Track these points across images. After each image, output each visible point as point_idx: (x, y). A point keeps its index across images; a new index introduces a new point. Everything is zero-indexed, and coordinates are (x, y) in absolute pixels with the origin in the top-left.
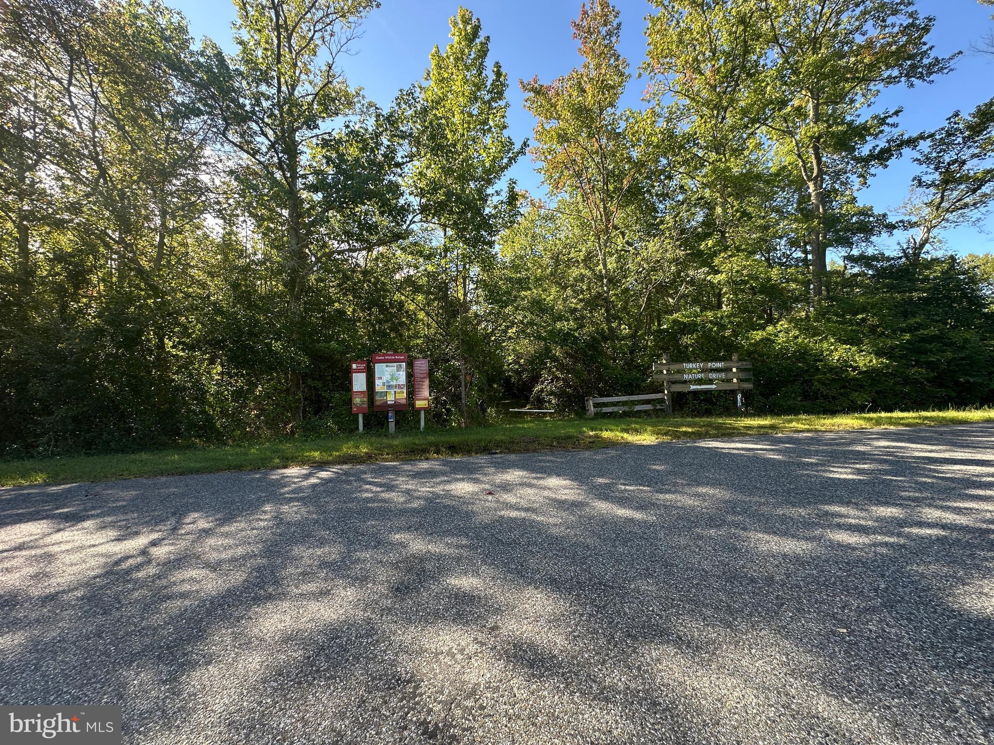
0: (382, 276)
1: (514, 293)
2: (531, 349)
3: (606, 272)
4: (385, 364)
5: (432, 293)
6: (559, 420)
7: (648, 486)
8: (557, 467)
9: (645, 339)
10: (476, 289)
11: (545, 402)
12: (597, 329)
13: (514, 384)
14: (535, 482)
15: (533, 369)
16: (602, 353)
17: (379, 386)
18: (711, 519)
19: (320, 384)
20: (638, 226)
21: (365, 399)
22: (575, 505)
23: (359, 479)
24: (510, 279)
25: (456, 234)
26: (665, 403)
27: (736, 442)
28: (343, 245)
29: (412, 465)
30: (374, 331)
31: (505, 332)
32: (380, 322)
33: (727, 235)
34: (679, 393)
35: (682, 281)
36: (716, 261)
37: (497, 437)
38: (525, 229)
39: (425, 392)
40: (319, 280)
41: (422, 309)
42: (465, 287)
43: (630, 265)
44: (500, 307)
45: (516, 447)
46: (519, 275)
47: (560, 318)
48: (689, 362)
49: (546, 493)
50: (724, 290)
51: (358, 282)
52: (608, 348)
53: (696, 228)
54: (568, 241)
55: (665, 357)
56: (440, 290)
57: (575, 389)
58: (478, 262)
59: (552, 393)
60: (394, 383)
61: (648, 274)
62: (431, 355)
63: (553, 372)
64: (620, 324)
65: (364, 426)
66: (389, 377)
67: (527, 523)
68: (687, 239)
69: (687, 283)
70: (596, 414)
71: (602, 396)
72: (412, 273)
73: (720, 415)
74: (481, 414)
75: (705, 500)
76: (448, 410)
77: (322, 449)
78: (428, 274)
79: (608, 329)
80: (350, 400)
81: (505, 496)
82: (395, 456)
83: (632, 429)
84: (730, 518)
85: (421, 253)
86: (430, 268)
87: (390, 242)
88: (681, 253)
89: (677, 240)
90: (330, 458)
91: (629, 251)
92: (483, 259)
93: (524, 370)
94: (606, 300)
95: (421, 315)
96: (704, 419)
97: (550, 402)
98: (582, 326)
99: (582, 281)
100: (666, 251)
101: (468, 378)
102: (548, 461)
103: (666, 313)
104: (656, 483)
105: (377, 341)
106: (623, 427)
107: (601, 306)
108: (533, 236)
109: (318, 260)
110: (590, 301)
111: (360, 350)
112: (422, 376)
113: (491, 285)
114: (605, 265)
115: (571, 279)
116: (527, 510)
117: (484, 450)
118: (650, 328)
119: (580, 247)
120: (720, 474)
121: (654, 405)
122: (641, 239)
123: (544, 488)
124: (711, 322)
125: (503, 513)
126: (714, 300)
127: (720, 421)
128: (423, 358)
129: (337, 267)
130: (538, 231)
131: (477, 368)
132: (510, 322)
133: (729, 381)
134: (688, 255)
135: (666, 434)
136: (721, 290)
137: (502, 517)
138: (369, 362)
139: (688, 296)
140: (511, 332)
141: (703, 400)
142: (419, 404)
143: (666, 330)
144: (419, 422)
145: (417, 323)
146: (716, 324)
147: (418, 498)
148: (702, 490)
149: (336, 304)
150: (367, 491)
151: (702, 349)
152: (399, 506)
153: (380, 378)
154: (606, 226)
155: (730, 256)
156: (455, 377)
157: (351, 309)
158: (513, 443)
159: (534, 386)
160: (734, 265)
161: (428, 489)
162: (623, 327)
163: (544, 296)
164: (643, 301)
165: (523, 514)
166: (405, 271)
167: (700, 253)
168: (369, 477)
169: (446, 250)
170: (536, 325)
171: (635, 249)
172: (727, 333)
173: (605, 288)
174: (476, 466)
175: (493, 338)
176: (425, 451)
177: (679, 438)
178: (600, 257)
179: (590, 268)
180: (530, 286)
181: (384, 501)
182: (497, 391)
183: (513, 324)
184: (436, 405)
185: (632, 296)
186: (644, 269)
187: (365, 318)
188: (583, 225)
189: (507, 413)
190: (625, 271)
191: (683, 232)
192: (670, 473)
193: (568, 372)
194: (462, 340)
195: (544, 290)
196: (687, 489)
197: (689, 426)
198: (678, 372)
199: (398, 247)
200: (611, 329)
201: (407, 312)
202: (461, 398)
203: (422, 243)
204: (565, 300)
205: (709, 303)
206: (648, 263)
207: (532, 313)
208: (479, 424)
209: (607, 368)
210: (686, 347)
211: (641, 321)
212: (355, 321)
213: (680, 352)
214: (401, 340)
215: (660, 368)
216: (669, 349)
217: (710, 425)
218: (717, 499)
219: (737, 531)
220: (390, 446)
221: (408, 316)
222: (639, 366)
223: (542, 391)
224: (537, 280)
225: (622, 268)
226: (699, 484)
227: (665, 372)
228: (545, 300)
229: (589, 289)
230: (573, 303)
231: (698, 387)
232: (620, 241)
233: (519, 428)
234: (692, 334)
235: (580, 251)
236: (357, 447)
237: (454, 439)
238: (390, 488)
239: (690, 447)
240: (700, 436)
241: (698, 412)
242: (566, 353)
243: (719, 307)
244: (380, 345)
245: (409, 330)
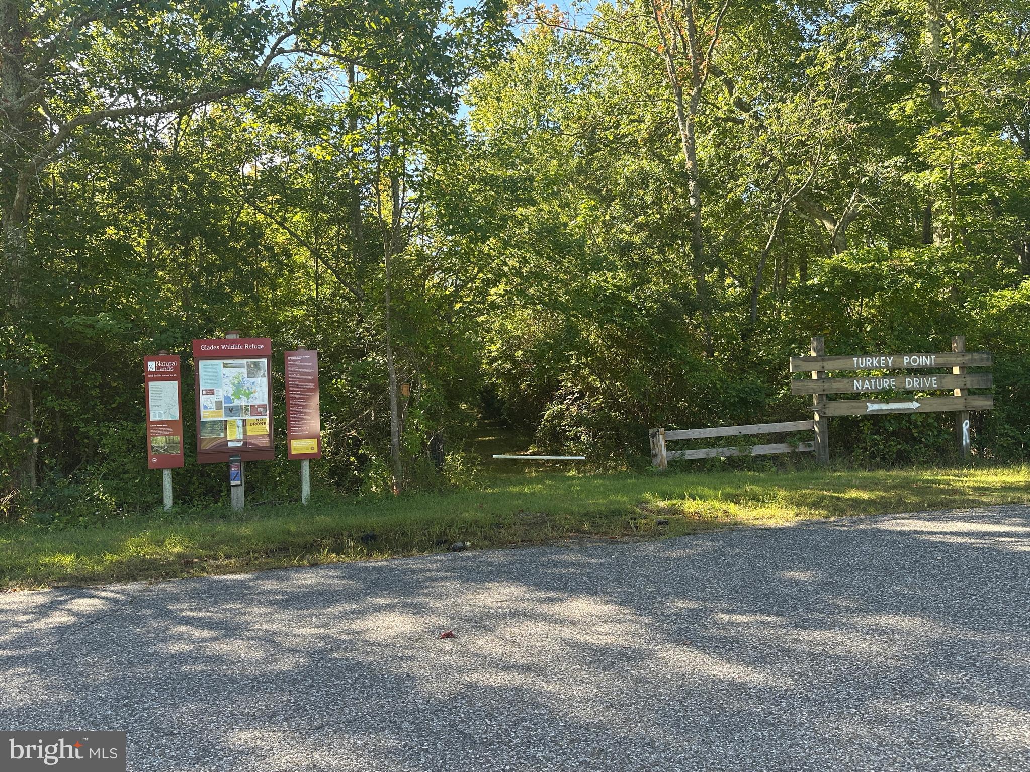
0: (211, 169)
1: (502, 210)
2: (538, 329)
3: (695, 165)
4: (220, 362)
5: (324, 209)
6: (596, 477)
7: (778, 614)
8: (589, 576)
9: (773, 307)
10: (418, 201)
11: (568, 439)
12: (675, 287)
13: (502, 402)
14: (543, 608)
15: (542, 371)
16: (685, 338)
17: (208, 408)
18: (904, 679)
19: (74, 407)
20: (761, 69)
21: (177, 438)
22: (628, 655)
23: (164, 614)
24: (491, 181)
25: (374, 78)
26: (814, 439)
27: (958, 519)
28: (122, 99)
29: (281, 579)
30: (197, 288)
31: (482, 293)
32: (209, 270)
33: (943, 89)
34: (844, 419)
35: (851, 185)
36: (922, 144)
37: (466, 515)
38: (526, 71)
39: (312, 421)
40: (70, 175)
41: (302, 243)
42: (395, 196)
43: (744, 151)
44: (471, 240)
45: (504, 534)
46: (510, 172)
47: (597, 264)
48: (866, 354)
49: (566, 632)
50: (937, 205)
51: (159, 182)
52: (696, 327)
53: (880, 76)
54: (616, 99)
55: (814, 344)
56: (342, 203)
57: (628, 411)
58: (422, 142)
59: (580, 421)
60: (243, 402)
61: (782, 171)
62: (325, 341)
63: (584, 378)
64: (722, 277)
65: (175, 498)
66: (231, 390)
67: (526, 696)
68: (862, 97)
69: (863, 188)
70: (672, 463)
71: (684, 425)
72: (278, 161)
73: (927, 464)
74: (432, 466)
75: (892, 642)
76: (363, 459)
77: (82, 550)
78: (316, 167)
79: (697, 286)
80: (144, 440)
81: (481, 642)
82: (244, 559)
83: (746, 494)
84: (941, 677)
85: (297, 121)
86: (318, 153)
87: (229, 94)
88: (847, 127)
89: (842, 99)
90: (99, 569)
91: (742, 122)
92: (433, 136)
93: (524, 373)
94: (693, 225)
95: (302, 256)
96: (893, 473)
97: (577, 438)
98: (643, 281)
99: (644, 185)
100: (819, 121)
101: (405, 390)
102: (572, 564)
103: (819, 252)
104: (795, 608)
105: (203, 311)
106: (728, 490)
107: (684, 238)
108: (541, 88)
109: (67, 131)
110: (659, 227)
111: (164, 331)
112: (304, 387)
113: (452, 193)
114: (692, 151)
115: (622, 181)
116: (526, 669)
117: (438, 543)
118: (785, 283)
119: (639, 111)
120: (923, 588)
121: (791, 445)
122: (769, 97)
123: (563, 622)
124: (909, 271)
125: (475, 677)
126: (918, 227)
127: (927, 476)
128: (308, 348)
129: (110, 146)
130: (552, 76)
131: (424, 369)
132: (492, 271)
133: (947, 393)
134: (863, 130)
135: (816, 505)
136: (931, 203)
137: (472, 686)
138: (184, 357)
139: (864, 218)
140: (496, 293)
141: (893, 433)
142: (299, 446)
143: (818, 289)
144: (298, 485)
145: (292, 272)
146: (919, 275)
147: (294, 651)
148: (886, 621)
149: (111, 230)
150: (179, 638)
151: (891, 328)
152: (251, 671)
153: (212, 392)
154: (696, 67)
155: (950, 133)
156: (378, 390)
157: (143, 241)
158: (499, 525)
159: (543, 407)
160: (957, 153)
161: (315, 631)
162: (728, 281)
163: (563, 218)
164: (770, 228)
165: (518, 679)
166: (264, 158)
167: (889, 127)
168: (184, 609)
169: (354, 113)
170: (546, 277)
171: (756, 116)
172: (944, 294)
173: (692, 201)
174: (420, 576)
175: (457, 306)
176: (309, 548)
177: (842, 512)
178: (683, 133)
179: (661, 159)
180: (535, 195)
181: (219, 659)
182: (465, 416)
183: (499, 276)
184: (337, 448)
185: (747, 217)
186: (773, 159)
187: (174, 260)
188: (648, 66)
189: (487, 463)
190: (735, 162)
191: (854, 80)
192: (823, 586)
193: (615, 378)
194: (392, 309)
195: (565, 205)
196: (858, 620)
197: (863, 487)
198: (842, 375)
199: (247, 105)
200: (703, 287)
201: (269, 249)
202: (389, 433)
203: (301, 98)
204: (608, 226)
205: (908, 231)
206: (782, 149)
207: (539, 254)
208: (429, 488)
209: (693, 368)
210: (860, 323)
211: (767, 269)
212: (152, 267)
213: (847, 334)
214: (258, 309)
215: (805, 367)
216: (821, 327)
217: (906, 484)
218: (917, 639)
219: (955, 703)
220: (233, 540)
221: (273, 257)
222: (761, 361)
223: (560, 415)
224: (549, 183)
225: (727, 156)
226: (880, 609)
227: (815, 376)
228: (565, 225)
229: (658, 202)
230: (625, 231)
231: (884, 406)
232: (723, 99)
233: (513, 495)
234: (871, 295)
235: (640, 121)
236: (160, 543)
237: (373, 521)
238: (230, 630)
239: (866, 531)
240: (885, 508)
241: (883, 459)
242: (611, 337)
243: (927, 239)
244: (209, 319)
245: (274, 287)
